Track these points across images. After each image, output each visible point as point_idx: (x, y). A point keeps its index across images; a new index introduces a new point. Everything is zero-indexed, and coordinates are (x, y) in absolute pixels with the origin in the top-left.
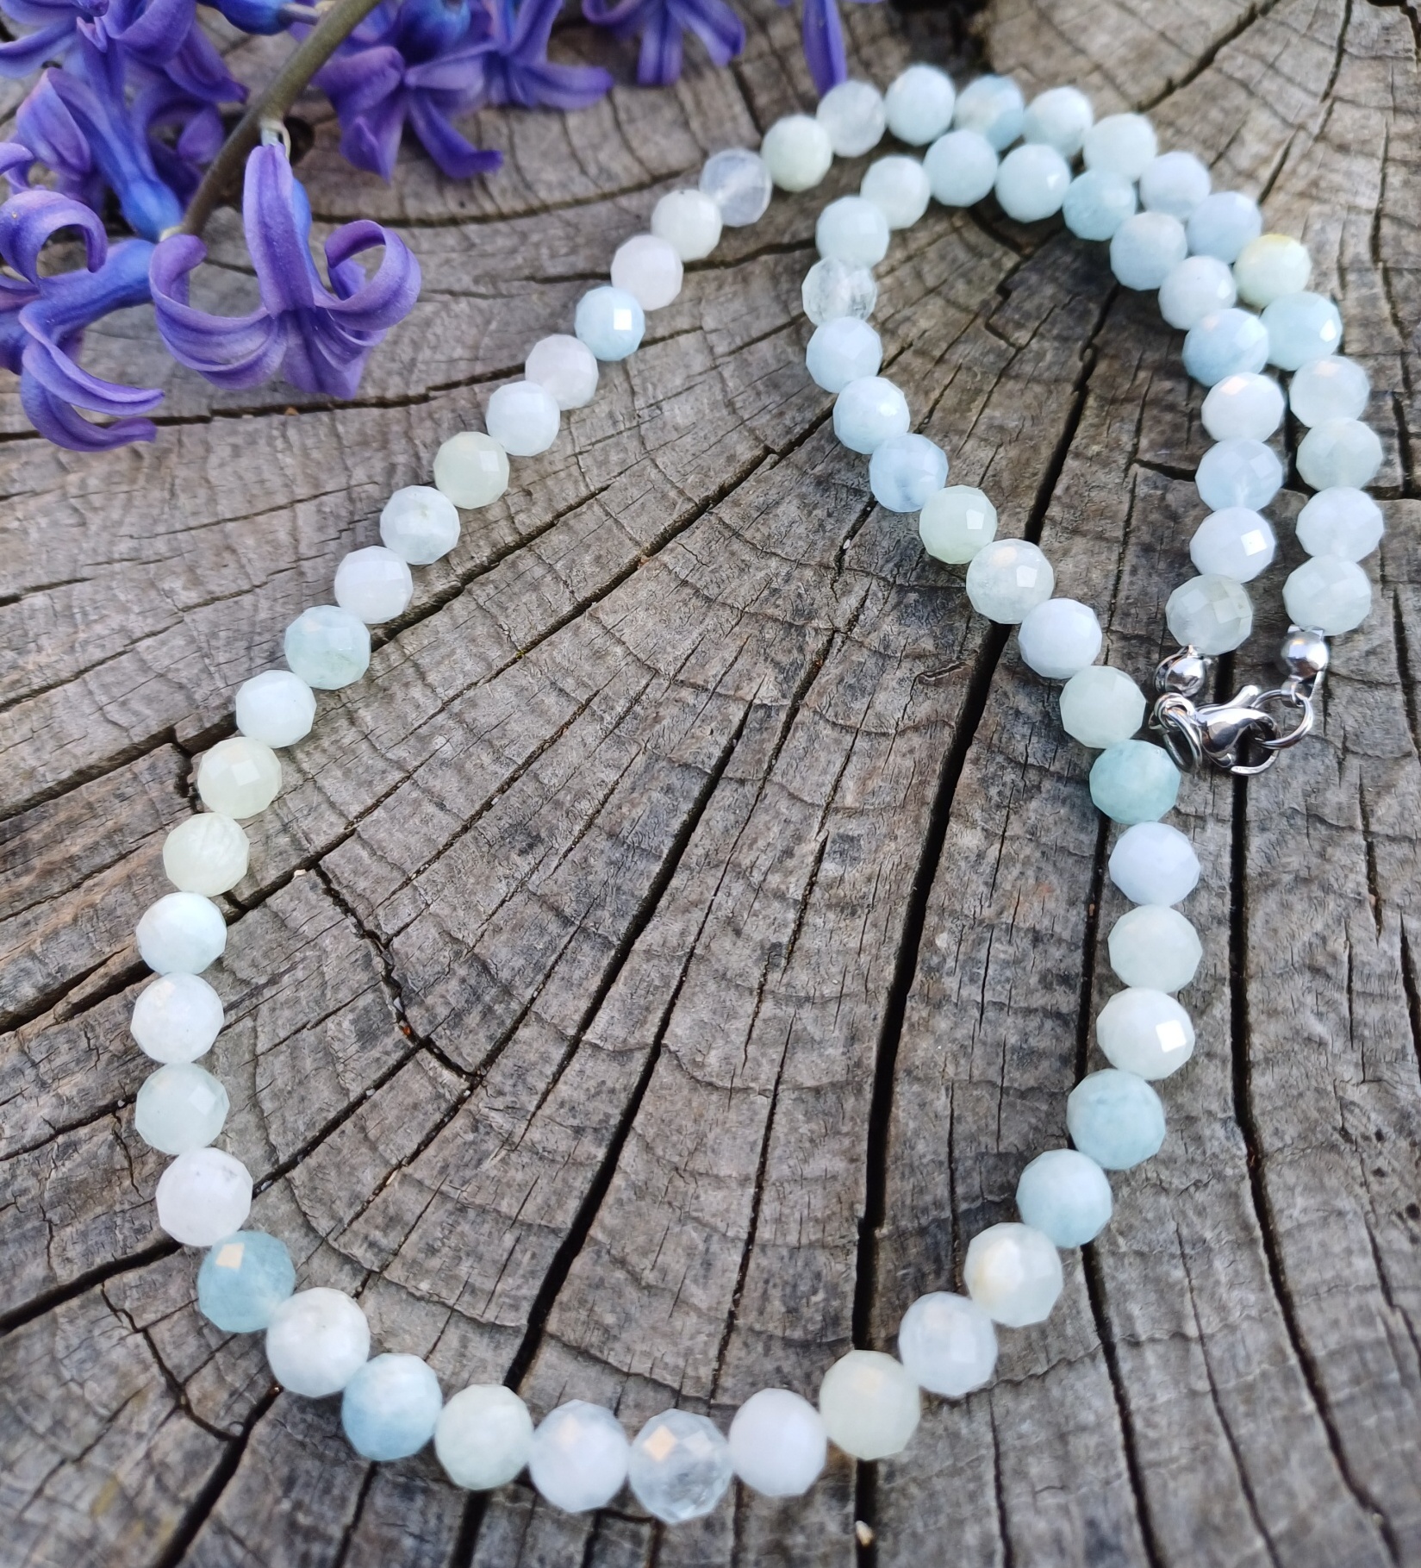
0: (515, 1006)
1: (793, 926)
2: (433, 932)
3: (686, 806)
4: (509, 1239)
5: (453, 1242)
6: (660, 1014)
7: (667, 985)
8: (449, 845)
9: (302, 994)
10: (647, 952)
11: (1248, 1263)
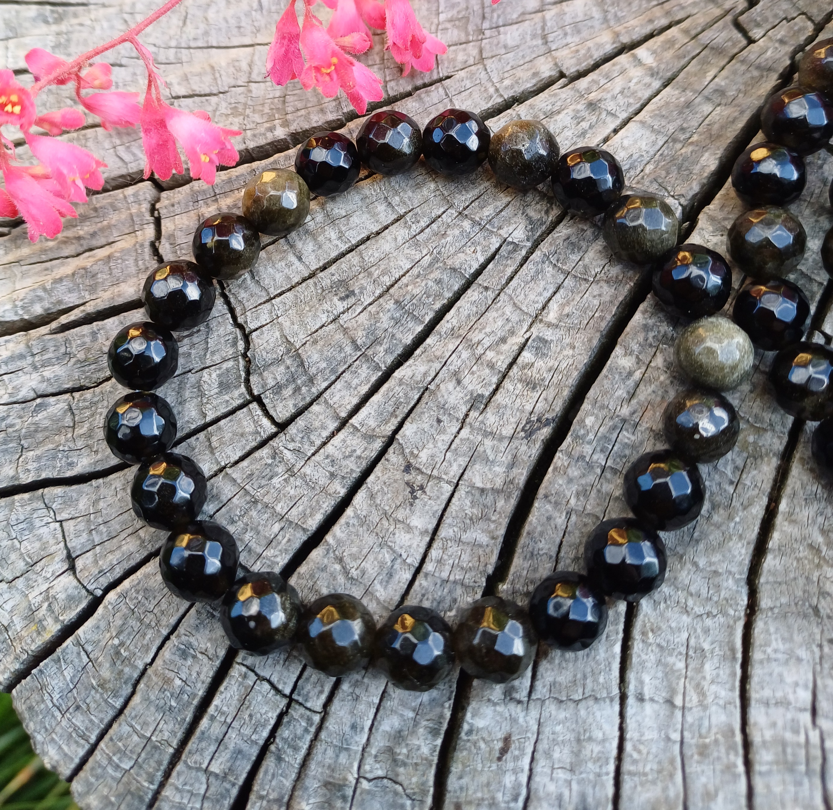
0: (315, 391)
1: (494, 386)
2: (277, 334)
3: (449, 295)
4: (277, 527)
5: (245, 520)
6: (399, 419)
7: (408, 403)
8: (299, 284)
9: (193, 352)
10: (401, 380)
11: (728, 671)
